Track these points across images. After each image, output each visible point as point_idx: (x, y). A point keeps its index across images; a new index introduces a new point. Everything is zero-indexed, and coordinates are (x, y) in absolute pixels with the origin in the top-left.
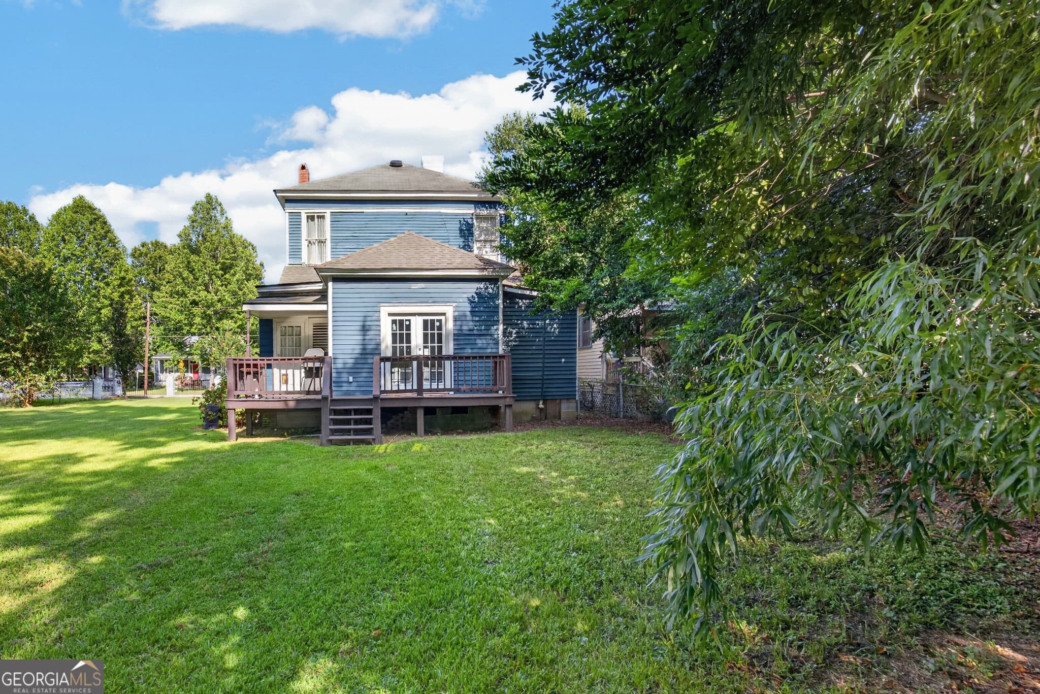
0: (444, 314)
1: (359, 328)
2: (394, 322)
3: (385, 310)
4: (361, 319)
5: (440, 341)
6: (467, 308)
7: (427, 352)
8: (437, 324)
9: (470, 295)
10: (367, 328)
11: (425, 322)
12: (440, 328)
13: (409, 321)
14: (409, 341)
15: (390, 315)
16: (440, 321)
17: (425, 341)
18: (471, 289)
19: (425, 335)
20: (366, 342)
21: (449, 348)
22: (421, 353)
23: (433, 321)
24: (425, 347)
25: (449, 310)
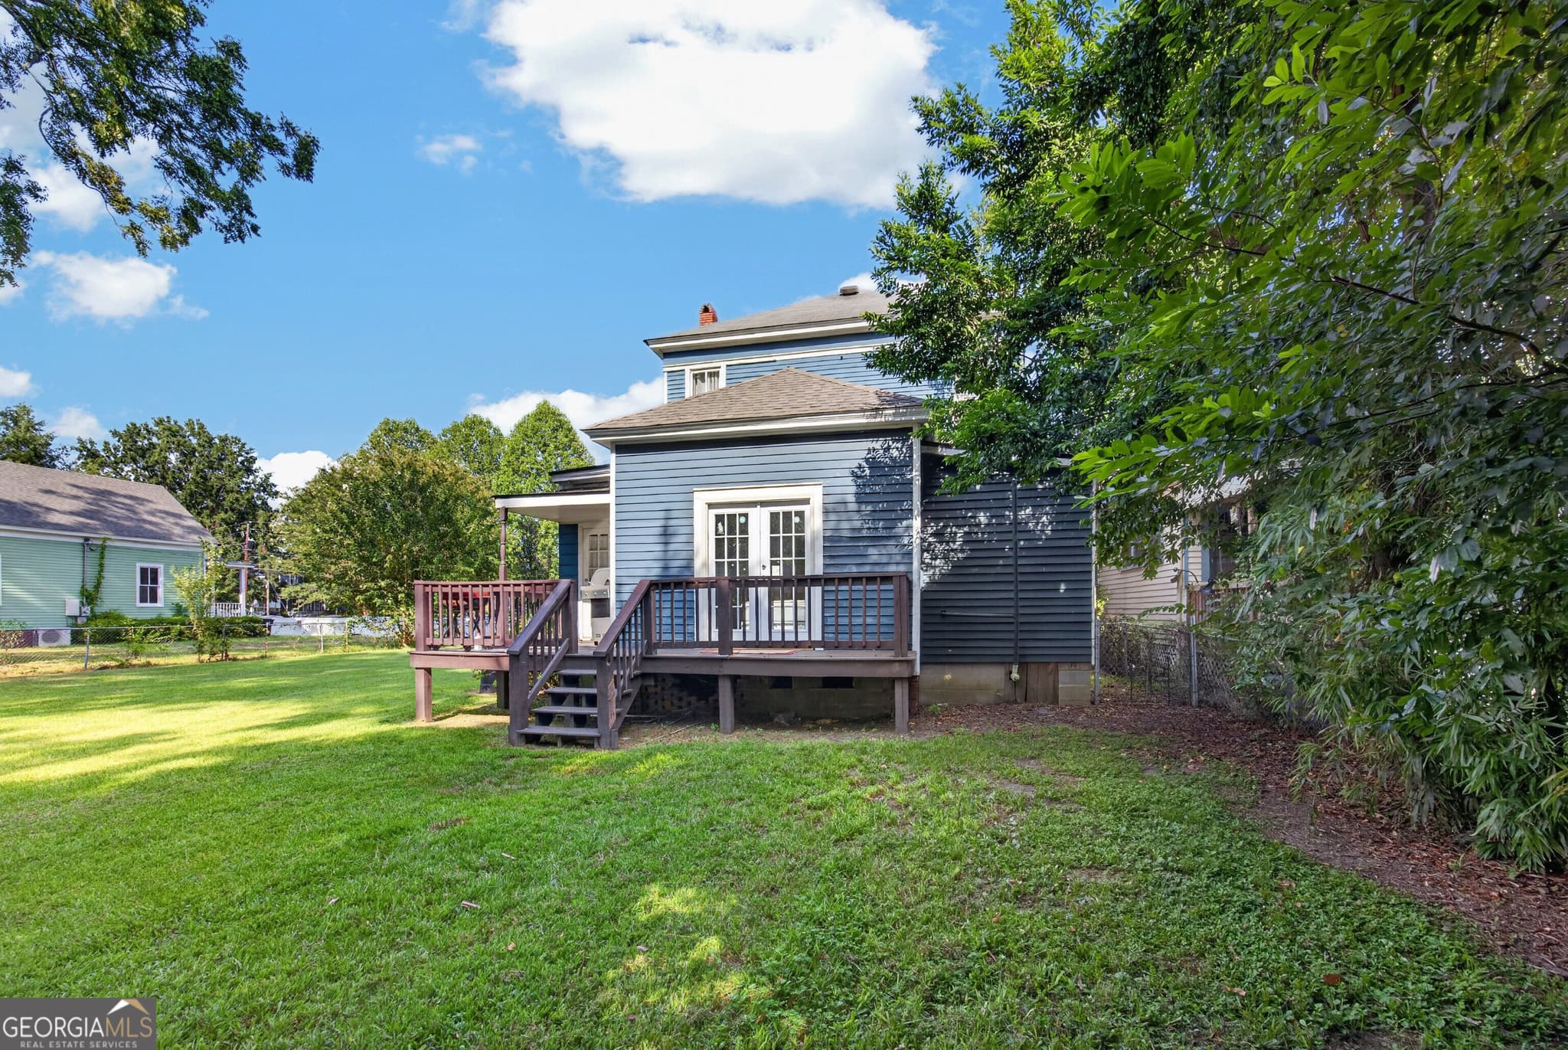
0: (806, 502)
1: (658, 531)
2: (719, 519)
3: (701, 498)
4: (662, 515)
5: (800, 552)
6: (848, 489)
7: (777, 571)
8: (796, 520)
9: (855, 464)
10: (671, 530)
11: (774, 517)
12: (800, 527)
13: (746, 515)
14: (744, 553)
15: (711, 506)
16: (800, 514)
17: (774, 553)
18: (858, 451)
19: (774, 542)
20: (670, 555)
21: (815, 565)
22: (766, 573)
23: (787, 516)
24: (773, 563)
25: (815, 494)
